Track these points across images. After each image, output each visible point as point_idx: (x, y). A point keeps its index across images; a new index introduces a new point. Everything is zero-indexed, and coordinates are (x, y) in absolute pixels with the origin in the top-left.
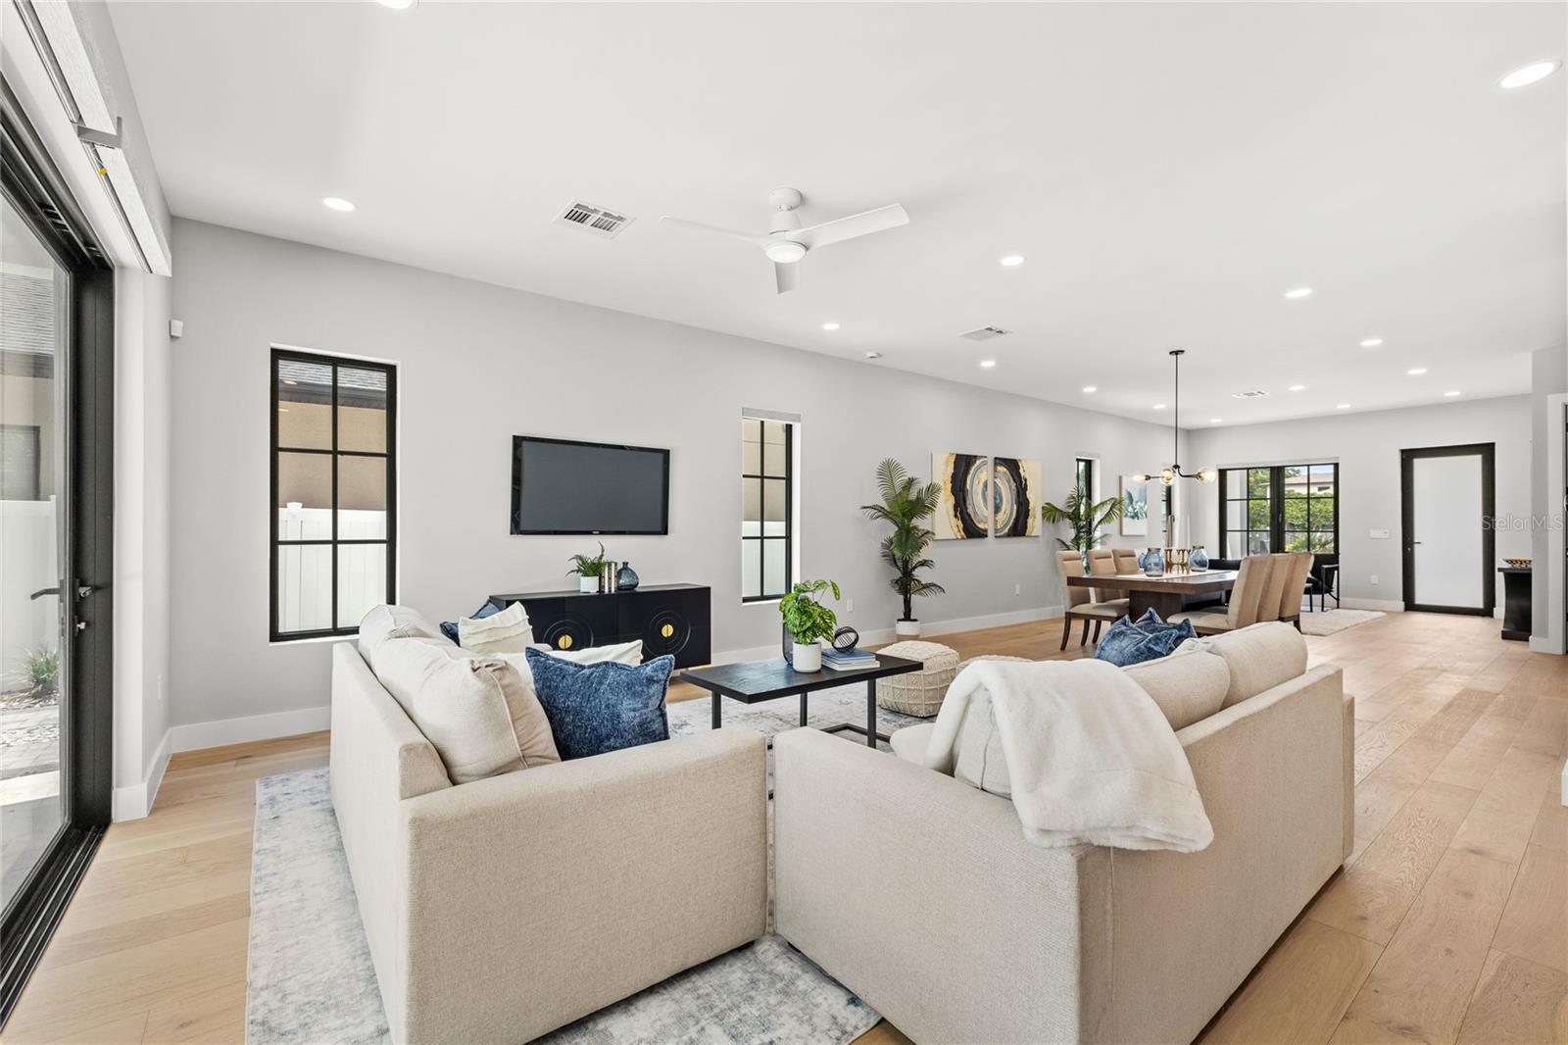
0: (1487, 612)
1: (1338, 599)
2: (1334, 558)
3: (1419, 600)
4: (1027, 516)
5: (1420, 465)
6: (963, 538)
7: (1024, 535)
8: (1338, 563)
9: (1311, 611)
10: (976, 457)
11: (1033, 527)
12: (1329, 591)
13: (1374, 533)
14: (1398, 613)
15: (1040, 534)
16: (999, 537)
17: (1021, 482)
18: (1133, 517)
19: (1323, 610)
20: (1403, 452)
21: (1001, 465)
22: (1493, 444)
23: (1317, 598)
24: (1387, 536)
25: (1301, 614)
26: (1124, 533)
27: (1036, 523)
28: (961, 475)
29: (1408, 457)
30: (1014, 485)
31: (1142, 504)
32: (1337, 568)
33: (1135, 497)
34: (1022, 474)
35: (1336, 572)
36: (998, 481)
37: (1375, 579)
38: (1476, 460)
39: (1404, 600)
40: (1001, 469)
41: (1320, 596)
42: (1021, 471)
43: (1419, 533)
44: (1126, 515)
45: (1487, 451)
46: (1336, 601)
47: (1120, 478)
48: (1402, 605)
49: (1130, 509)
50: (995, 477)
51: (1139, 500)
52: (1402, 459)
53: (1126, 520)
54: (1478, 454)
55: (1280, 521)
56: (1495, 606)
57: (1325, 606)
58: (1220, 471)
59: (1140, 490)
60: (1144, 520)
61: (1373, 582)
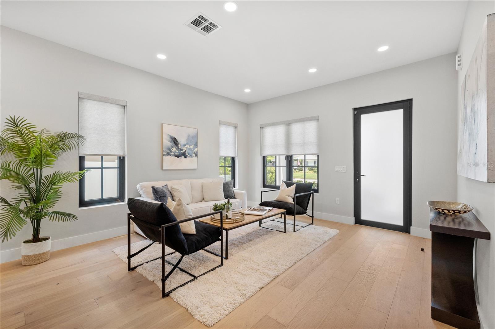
0: (406, 228)
1: (312, 217)
3: (364, 217)
5: (364, 118)
12: (306, 212)
13: (337, 169)
14: (350, 226)
18: (178, 156)
19: (294, 231)
20: (355, 109)
23: (291, 218)
24: (345, 171)
26: (164, 168)
29: (358, 112)
31: (192, 147)
32: (312, 194)
33: (182, 141)
37: (338, 200)
39: (354, 217)
44: (169, 153)
45: (407, 106)
47: (162, 124)
48: (353, 219)
49: (174, 149)
51: (187, 144)
52: (354, 115)
53: (166, 158)
54: (402, 108)
55: (290, 160)
56: (411, 225)
57: (297, 228)
58: (262, 128)
59: (189, 136)
60: (193, 158)
61: (337, 203)
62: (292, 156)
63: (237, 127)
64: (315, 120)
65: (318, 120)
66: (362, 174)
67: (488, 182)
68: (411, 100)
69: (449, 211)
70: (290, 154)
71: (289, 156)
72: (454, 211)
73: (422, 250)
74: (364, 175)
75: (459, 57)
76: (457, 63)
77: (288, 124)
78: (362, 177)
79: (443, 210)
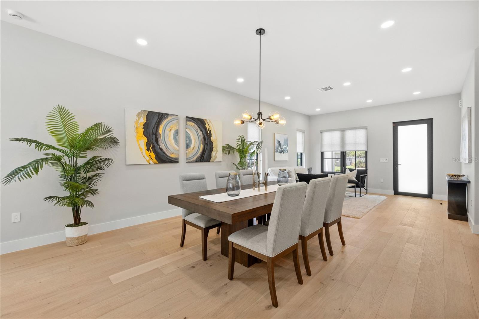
0: (430, 196)
1: (367, 190)
2: (365, 172)
3: (400, 190)
4: (211, 150)
5: (400, 128)
6: (155, 163)
7: (209, 161)
8: (367, 173)
9: (355, 197)
10: (168, 114)
11: (216, 157)
12: (363, 187)
13: (381, 160)
14: (391, 196)
15: (221, 160)
16: (189, 162)
17: (207, 133)
18: (281, 153)
19: (360, 196)
20: (394, 123)
21: (190, 121)
22: (432, 119)
23: (358, 189)
24: (387, 162)
25: (342, 217)
26: (276, 160)
27: (218, 154)
28: (153, 124)
29: (396, 125)
30: (201, 133)
31: (286, 147)
32: (367, 175)
33: (282, 143)
34: (208, 127)
35: (366, 177)
36: (187, 130)
37: (382, 180)
38: (425, 127)
39: (394, 190)
40: (191, 124)
41: (359, 189)
42: (207, 126)
43: (400, 160)
44: (277, 151)
45: (430, 122)
46: (366, 191)
47: (274, 134)
48: (393, 192)
49: (279, 148)
50: (186, 128)
51: (284, 145)
52: (393, 126)
53: (276, 154)
54: (426, 123)
55: (344, 154)
56: (433, 194)
57: (361, 194)
58: (321, 133)
59: (285, 140)
60: (287, 153)
61: (381, 182)
62: (345, 152)
63: (304, 132)
64: (364, 129)
65: (367, 129)
66: (399, 163)
67: (469, 163)
68: (433, 118)
69: (455, 176)
70: (344, 151)
71: (344, 152)
72: (457, 176)
73: (441, 204)
74: (400, 164)
75: (461, 101)
76: (460, 104)
77: (343, 131)
78: (399, 165)
79: (453, 176)
